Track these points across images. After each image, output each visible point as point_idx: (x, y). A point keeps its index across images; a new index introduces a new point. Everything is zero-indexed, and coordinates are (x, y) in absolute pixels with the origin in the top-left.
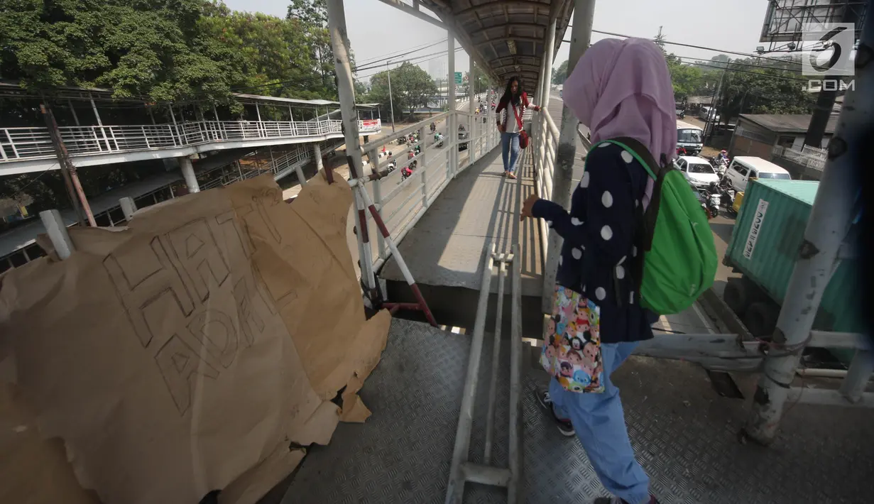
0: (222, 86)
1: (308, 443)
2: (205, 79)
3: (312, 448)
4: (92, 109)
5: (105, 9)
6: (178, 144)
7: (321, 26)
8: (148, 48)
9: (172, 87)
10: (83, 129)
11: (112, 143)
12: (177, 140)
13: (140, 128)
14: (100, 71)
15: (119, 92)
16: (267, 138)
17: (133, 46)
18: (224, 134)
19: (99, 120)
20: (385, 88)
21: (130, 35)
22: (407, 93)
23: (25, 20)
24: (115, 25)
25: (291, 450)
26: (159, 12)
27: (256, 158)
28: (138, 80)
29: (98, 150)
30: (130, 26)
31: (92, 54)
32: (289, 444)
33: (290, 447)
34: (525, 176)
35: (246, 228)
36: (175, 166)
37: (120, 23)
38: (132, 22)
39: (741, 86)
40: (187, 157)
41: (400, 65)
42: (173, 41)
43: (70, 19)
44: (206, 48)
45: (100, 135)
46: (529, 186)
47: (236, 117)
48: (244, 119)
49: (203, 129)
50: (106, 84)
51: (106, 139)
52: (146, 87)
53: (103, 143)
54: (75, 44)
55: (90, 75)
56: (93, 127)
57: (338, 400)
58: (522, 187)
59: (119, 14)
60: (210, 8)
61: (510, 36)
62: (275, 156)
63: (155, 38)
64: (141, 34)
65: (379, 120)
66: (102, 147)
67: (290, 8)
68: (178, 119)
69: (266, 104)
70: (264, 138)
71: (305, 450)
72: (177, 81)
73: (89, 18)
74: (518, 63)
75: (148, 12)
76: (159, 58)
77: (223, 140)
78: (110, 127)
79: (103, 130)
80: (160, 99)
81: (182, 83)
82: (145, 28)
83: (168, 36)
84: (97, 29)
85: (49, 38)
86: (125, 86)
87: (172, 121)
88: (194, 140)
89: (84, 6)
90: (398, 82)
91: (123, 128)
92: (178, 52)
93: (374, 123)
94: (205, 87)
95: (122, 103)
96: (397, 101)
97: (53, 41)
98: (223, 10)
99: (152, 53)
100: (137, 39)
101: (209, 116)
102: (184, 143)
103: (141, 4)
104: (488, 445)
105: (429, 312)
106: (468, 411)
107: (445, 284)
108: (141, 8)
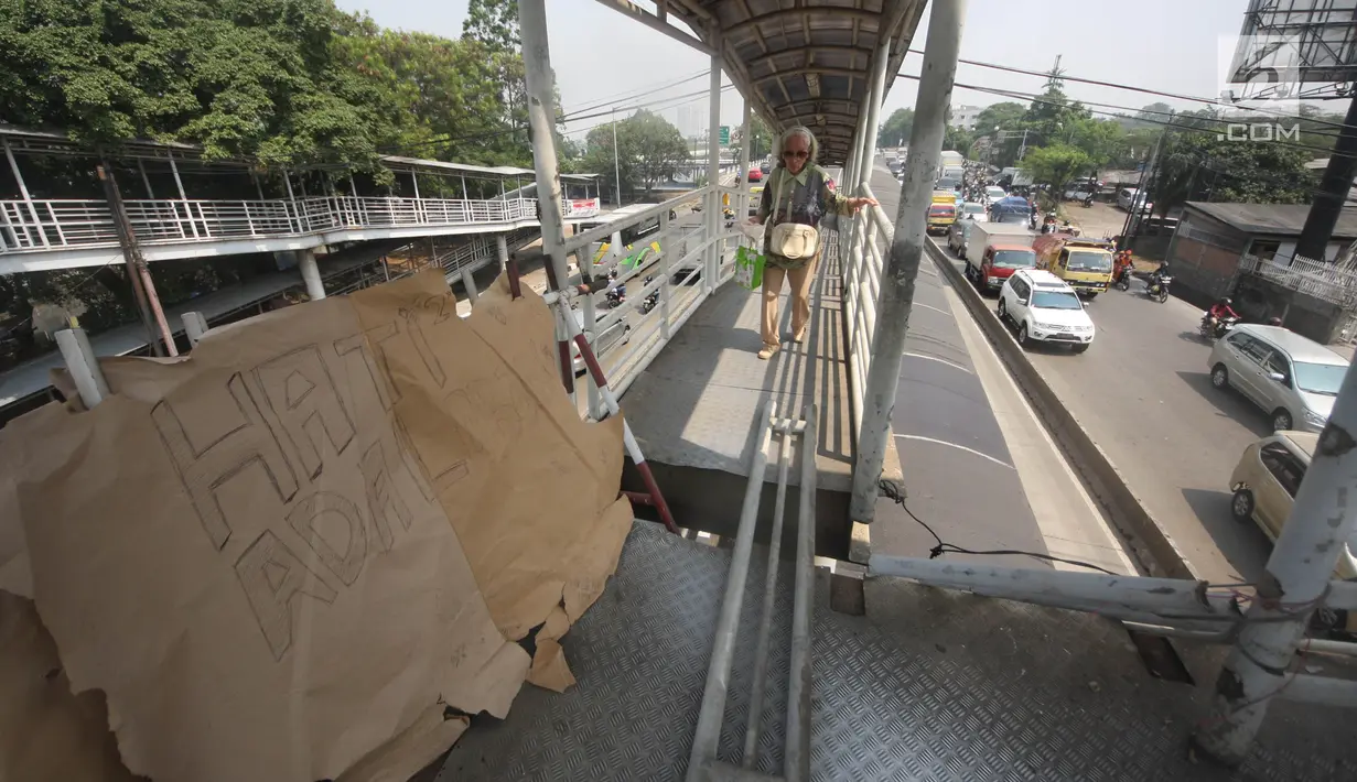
0: (363, 143)
1: (476, 711)
2: (337, 131)
3: (481, 721)
4: (172, 175)
5: (193, 24)
6: (296, 230)
7: (512, 51)
8: (256, 83)
9: (287, 143)
10: (159, 205)
11: (200, 226)
12: (295, 224)
13: (242, 205)
14: (184, 117)
15: (212, 151)
16: (428, 224)
17: (233, 78)
18: (364, 217)
19: (182, 193)
20: (608, 150)
21: (229, 63)
22: (642, 158)
23: (78, 40)
24: (207, 48)
25: (446, 719)
26: (271, 28)
27: (411, 256)
28: (240, 132)
29: (180, 236)
30: (229, 50)
31: (173, 91)
32: (443, 707)
33: (445, 714)
34: (827, 294)
35: (385, 363)
36: (289, 266)
37: (214, 45)
38: (231, 45)
39: (1191, 155)
40: (309, 250)
41: (633, 113)
42: (291, 72)
43: (143, 40)
44: (340, 85)
45: (182, 215)
46: (834, 311)
47: (383, 191)
48: (395, 194)
49: (333, 208)
50: (192, 138)
51: (191, 219)
52: (251, 143)
53: (186, 226)
54: (151, 79)
55: (170, 122)
56: (172, 202)
57: (529, 643)
58: (822, 311)
59: (212, 33)
60: (349, 23)
61: (812, 66)
62: (439, 253)
63: (265, 67)
64: (245, 62)
65: (597, 200)
66: (186, 233)
67: (466, 25)
68: (297, 192)
69: (428, 172)
70: (423, 224)
71: (468, 720)
72: (294, 134)
73: (168, 38)
74: (823, 111)
75: (253, 29)
76: (269, 95)
77: (361, 225)
78: (198, 202)
79: (187, 207)
80: (271, 162)
81: (303, 136)
82: (251, 53)
83: (283, 65)
84: (182, 55)
85: (112, 68)
86: (221, 142)
87: (288, 195)
88: (320, 225)
89: (161, 20)
90: (628, 142)
91: (217, 205)
92: (297, 90)
93: (590, 205)
94: (336, 142)
95: (216, 165)
96: (626, 169)
97: (117, 73)
98: (368, 28)
99: (258, 88)
100: (240, 69)
101: (343, 187)
102: (305, 229)
103: (245, 15)
104: (752, 734)
105: (665, 509)
106: (720, 675)
107: (693, 465)
108: (244, 22)
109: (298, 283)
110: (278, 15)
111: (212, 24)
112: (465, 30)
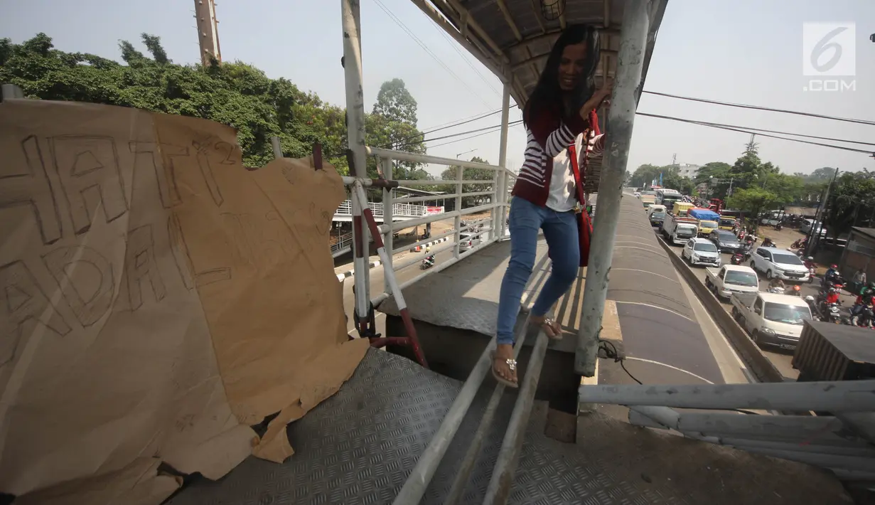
7: (400, 121)
8: (246, 125)
9: (260, 160)
17: (233, 121)
21: (233, 113)
23: (149, 94)
24: (222, 104)
26: (260, 97)
30: (234, 106)
37: (226, 103)
38: (236, 103)
42: (267, 121)
43: (187, 97)
44: (295, 131)
59: (226, 96)
60: (305, 99)
63: (252, 117)
64: (242, 113)
65: (443, 208)
67: (376, 106)
72: (266, 155)
73: (201, 97)
75: (251, 96)
76: (253, 133)
81: (269, 157)
82: (246, 109)
83: (263, 116)
84: (208, 107)
89: (199, 87)
92: (269, 131)
93: (438, 210)
98: (317, 102)
99: (246, 128)
100: (238, 117)
103: (247, 89)
105: (419, 350)
108: (246, 92)
110: (266, 90)
111: (227, 92)
112: (375, 109)
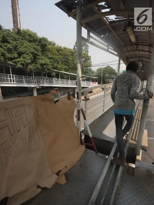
0: (50, 67)
1: (44, 187)
2: (45, 64)
3: (44, 189)
4: (10, 70)
5: (20, 41)
6: (33, 83)
9: (35, 65)
10: (6, 75)
11: (13, 80)
12: (33, 82)
13: (23, 77)
14: (15, 58)
15: (19, 65)
16: (61, 84)
17: (26, 52)
18: (48, 82)
19: (11, 73)
20: (101, 73)
21: (26, 49)
22: (107, 75)
25: (37, 188)
26: (35, 43)
27: (56, 90)
28: (25, 62)
29: (9, 82)
30: (26, 46)
31: (13, 53)
32: (37, 185)
33: (37, 187)
34: (140, 106)
35: (37, 110)
36: (31, 90)
37: (23, 45)
38: (27, 45)
40: (35, 87)
41: (107, 66)
42: (38, 52)
43: (9, 43)
44: (47, 55)
45: (10, 77)
46: (140, 110)
47: (53, 77)
48: (55, 78)
49: (42, 79)
50: (15, 62)
51: (12, 79)
52: (28, 64)
53: (11, 80)
54: (9, 50)
55: (11, 59)
56: (9, 75)
57: (58, 174)
58: (138, 110)
59: (23, 43)
60: (50, 43)
63: (33, 50)
64: (29, 49)
65: (97, 83)
68: (35, 75)
69: (63, 74)
70: (60, 84)
71: (42, 189)
72: (37, 64)
73: (14, 43)
74: (143, 70)
75: (32, 43)
76: (33, 56)
77: (47, 83)
78: (14, 75)
79: (11, 76)
80: (30, 69)
81: (38, 65)
83: (36, 50)
84: (16, 46)
85: (2, 47)
86: (21, 64)
87: (33, 76)
88: (39, 82)
89: (14, 39)
90: (105, 71)
91: (18, 76)
92: (39, 56)
94: (45, 66)
95: (19, 68)
96: (104, 77)
97: (3, 49)
98: (54, 44)
99: (31, 54)
101: (45, 75)
102: (35, 83)
103: (31, 40)
104: (103, 199)
105: (95, 148)
106: (99, 185)
107: (103, 139)
108: (30, 41)
109: (32, 94)
110: (37, 41)
111: (24, 41)
112: (74, 47)
